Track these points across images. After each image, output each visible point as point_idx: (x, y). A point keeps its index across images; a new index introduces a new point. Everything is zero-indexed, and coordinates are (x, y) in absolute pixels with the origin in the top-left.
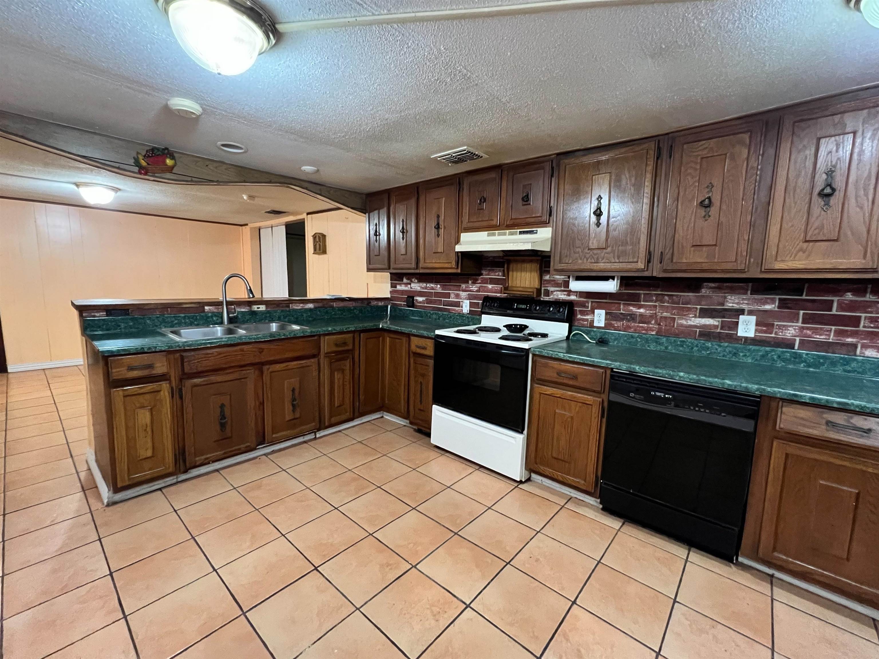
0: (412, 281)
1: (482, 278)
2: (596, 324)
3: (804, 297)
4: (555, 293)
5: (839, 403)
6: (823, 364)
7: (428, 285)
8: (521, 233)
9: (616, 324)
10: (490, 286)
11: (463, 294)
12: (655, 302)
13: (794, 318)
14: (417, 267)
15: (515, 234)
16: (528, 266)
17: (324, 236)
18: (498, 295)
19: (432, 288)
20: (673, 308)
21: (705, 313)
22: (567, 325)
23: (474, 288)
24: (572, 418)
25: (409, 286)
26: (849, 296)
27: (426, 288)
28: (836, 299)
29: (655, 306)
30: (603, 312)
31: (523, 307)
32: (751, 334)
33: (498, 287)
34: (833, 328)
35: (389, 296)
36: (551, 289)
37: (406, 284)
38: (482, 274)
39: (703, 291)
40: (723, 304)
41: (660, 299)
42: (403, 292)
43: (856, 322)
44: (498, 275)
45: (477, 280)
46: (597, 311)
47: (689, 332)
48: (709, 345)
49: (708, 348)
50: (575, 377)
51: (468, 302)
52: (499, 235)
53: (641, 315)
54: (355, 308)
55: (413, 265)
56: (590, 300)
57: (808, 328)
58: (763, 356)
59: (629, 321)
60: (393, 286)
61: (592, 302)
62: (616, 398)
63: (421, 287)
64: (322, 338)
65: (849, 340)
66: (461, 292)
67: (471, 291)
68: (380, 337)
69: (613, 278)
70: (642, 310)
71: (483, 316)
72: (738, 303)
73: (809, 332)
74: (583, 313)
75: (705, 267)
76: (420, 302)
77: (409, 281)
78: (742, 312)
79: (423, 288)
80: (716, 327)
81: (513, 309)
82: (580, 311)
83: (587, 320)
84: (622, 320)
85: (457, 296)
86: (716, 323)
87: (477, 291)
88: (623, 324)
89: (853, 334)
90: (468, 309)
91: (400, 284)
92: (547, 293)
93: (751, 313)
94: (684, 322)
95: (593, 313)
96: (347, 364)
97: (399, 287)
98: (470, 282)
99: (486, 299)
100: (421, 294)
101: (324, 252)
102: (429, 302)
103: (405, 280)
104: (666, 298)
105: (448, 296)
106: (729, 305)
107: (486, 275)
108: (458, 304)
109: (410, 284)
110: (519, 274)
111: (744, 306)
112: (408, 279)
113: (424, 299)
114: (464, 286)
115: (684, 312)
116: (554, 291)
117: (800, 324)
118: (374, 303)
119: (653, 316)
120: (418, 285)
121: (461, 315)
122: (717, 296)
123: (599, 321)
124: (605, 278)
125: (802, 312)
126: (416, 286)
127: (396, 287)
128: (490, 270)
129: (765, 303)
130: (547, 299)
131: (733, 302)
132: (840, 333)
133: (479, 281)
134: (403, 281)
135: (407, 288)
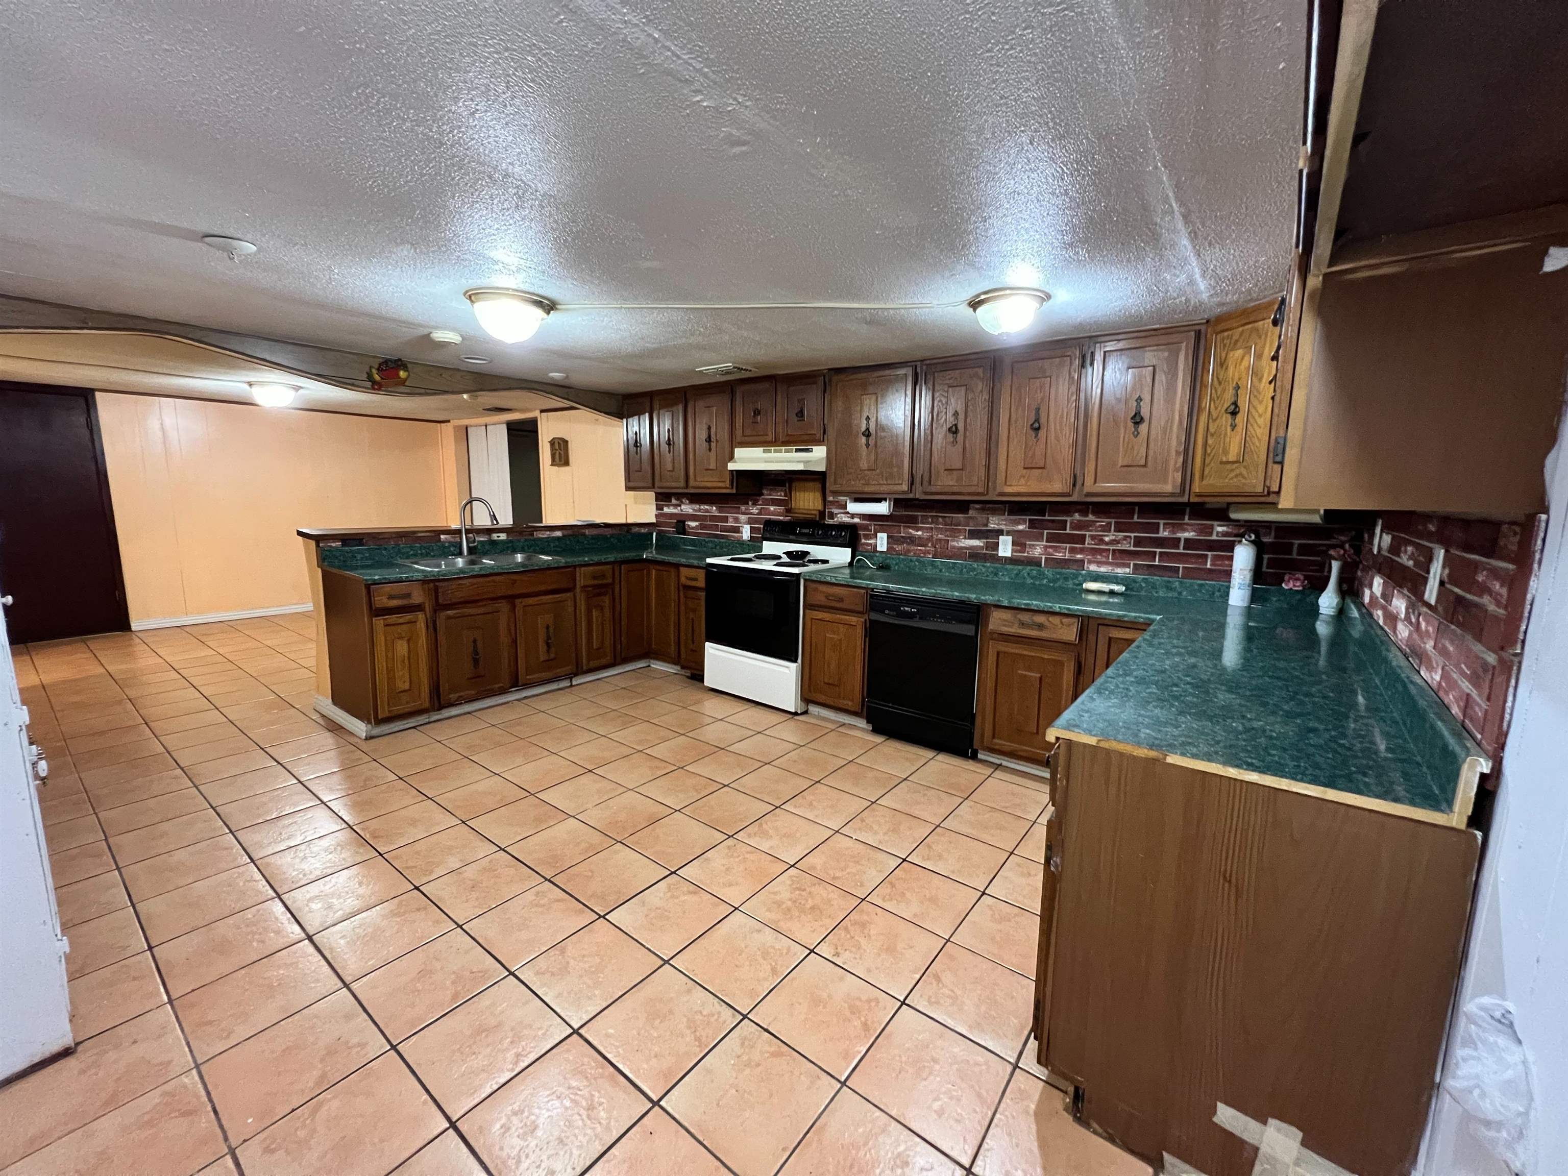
0: (682, 502)
1: (763, 498)
3: (1047, 518)
4: (837, 515)
5: (1025, 604)
6: (1058, 579)
7: (702, 507)
8: (797, 450)
9: (898, 548)
10: (772, 508)
11: (743, 518)
12: (931, 523)
13: (1039, 538)
14: (687, 487)
15: (791, 451)
17: (566, 442)
18: (781, 518)
19: (707, 511)
20: (947, 530)
21: (973, 535)
22: (849, 550)
23: (755, 510)
24: (840, 640)
25: (679, 508)
26: (1077, 516)
27: (700, 510)
28: (1069, 519)
29: (932, 528)
30: (885, 535)
31: (807, 531)
32: (1009, 554)
33: (781, 509)
34: (1068, 545)
35: (654, 520)
36: (836, 511)
37: (676, 506)
38: (763, 494)
39: (971, 512)
40: (986, 525)
41: (935, 520)
42: (671, 515)
43: (1082, 539)
44: (779, 495)
45: (758, 501)
46: (879, 535)
47: (960, 553)
48: (975, 565)
49: (974, 569)
50: (841, 600)
51: (748, 526)
52: (775, 451)
53: (920, 538)
54: (612, 536)
55: (682, 484)
56: (873, 523)
57: (1051, 547)
58: (1017, 575)
60: (659, 508)
61: (874, 525)
62: (875, 616)
63: (694, 510)
64: (578, 569)
65: (1079, 556)
66: (740, 516)
67: (751, 514)
68: (643, 570)
69: (885, 500)
70: (920, 533)
71: (764, 542)
72: (998, 524)
73: (1051, 550)
74: (867, 537)
75: (955, 489)
76: (693, 528)
77: (678, 502)
78: (1000, 532)
79: (696, 511)
80: (982, 548)
81: (795, 534)
82: (864, 535)
83: (871, 544)
84: (903, 543)
85: (736, 520)
86: (982, 544)
87: (758, 514)
88: (904, 548)
89: (1081, 551)
90: (749, 534)
91: (668, 506)
92: (832, 516)
93: (1008, 533)
94: (955, 544)
95: (876, 537)
96: (607, 600)
97: (666, 510)
98: (750, 503)
99: (768, 523)
100: (693, 518)
101: (567, 463)
102: (702, 527)
103: (674, 501)
104: (941, 520)
105: (726, 519)
106: (992, 526)
107: (767, 495)
108: (737, 530)
109: (680, 506)
110: (802, 494)
111: (1003, 527)
112: (677, 499)
113: (697, 524)
114: (743, 508)
115: (955, 534)
117: (1044, 543)
118: (636, 529)
119: (930, 539)
120: (690, 506)
121: (741, 543)
122: (981, 517)
123: (882, 545)
124: (879, 500)
125: (1046, 532)
126: (687, 508)
127: (662, 509)
128: (771, 490)
129: (1019, 523)
130: (831, 522)
131: (994, 523)
132: (1072, 550)
133: (760, 502)
134: (671, 501)
135: (675, 511)
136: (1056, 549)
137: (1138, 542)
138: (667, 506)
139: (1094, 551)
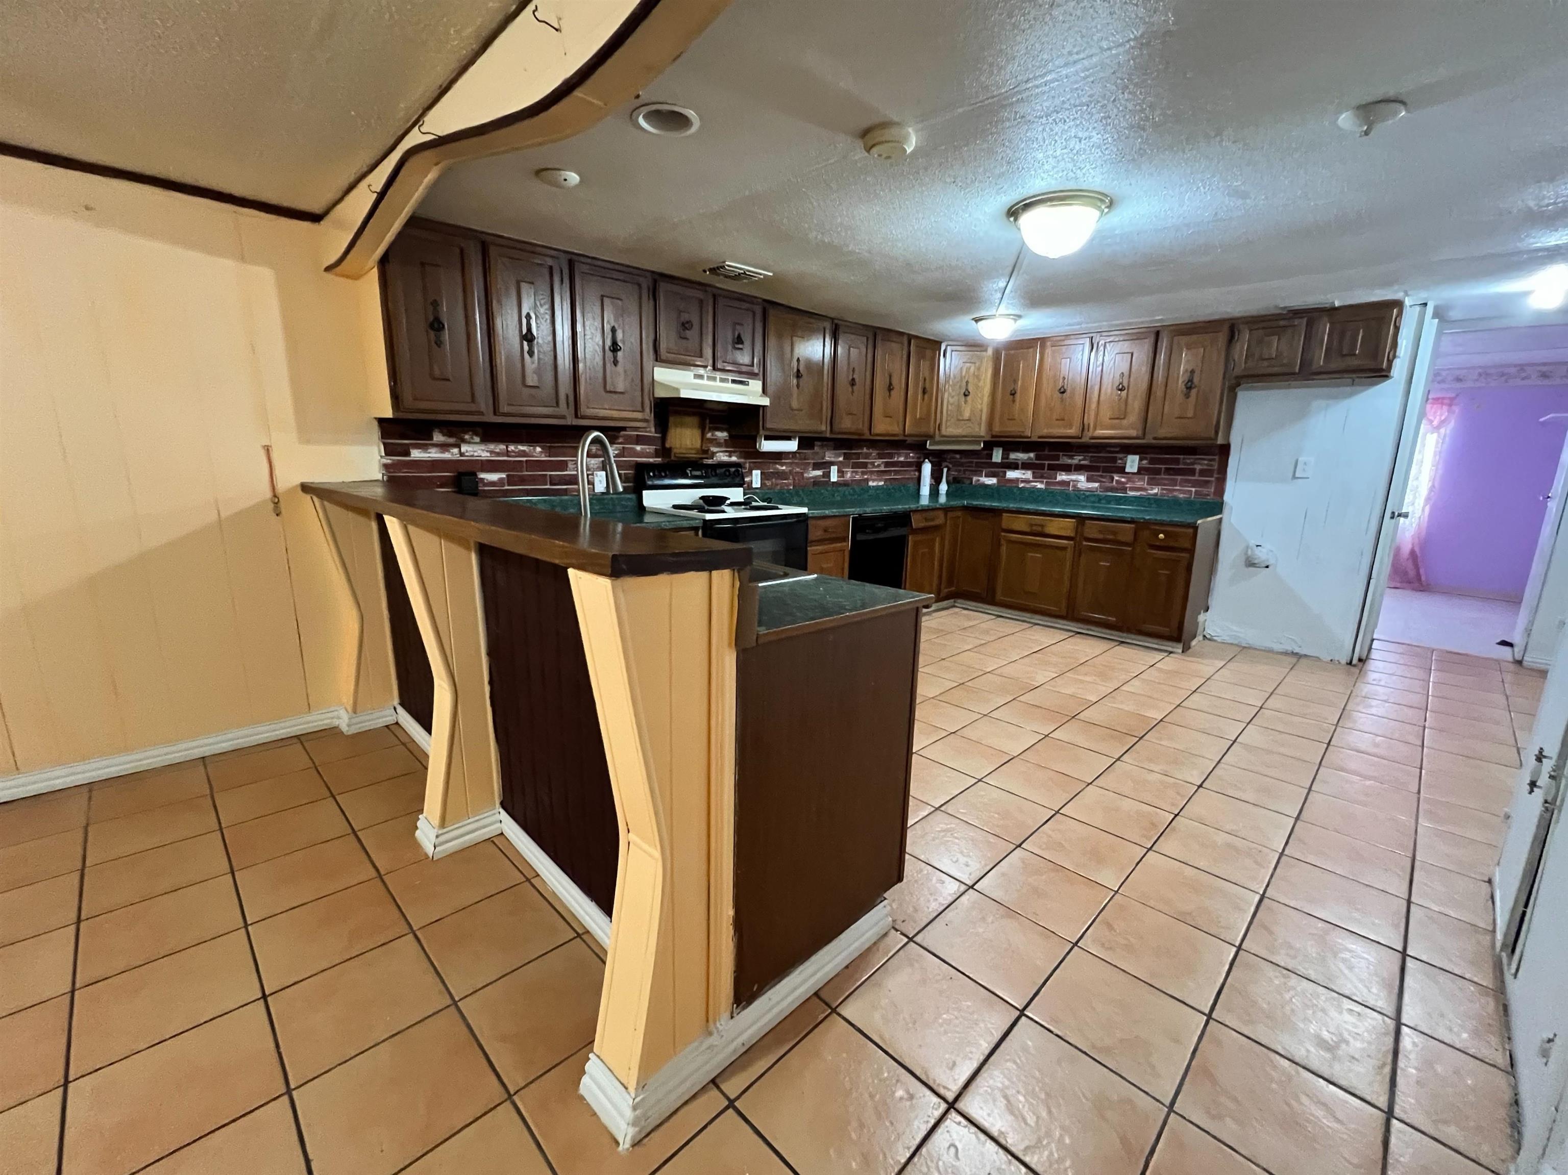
0: (464, 441)
1: (625, 435)
2: (754, 486)
3: (851, 450)
4: (718, 454)
7: (512, 448)
8: (734, 381)
9: (768, 483)
10: (638, 448)
13: (849, 466)
16: (689, 420)
18: (651, 460)
19: (524, 454)
20: (801, 464)
21: (816, 466)
25: (456, 450)
27: (507, 453)
28: (860, 451)
29: (791, 463)
30: (759, 472)
32: (836, 479)
33: (650, 449)
34: (861, 470)
37: (444, 447)
39: (816, 448)
40: (823, 458)
41: (794, 456)
42: (435, 464)
43: (867, 465)
45: (617, 437)
46: (754, 472)
47: (808, 483)
51: (603, 474)
53: (784, 472)
56: (748, 461)
57: (854, 472)
59: (776, 479)
60: (395, 451)
61: (750, 462)
63: (492, 452)
65: (866, 477)
70: (784, 468)
71: (644, 492)
73: (854, 474)
74: (745, 475)
76: (492, 484)
77: (452, 440)
78: (833, 463)
79: (498, 454)
80: (823, 476)
83: (747, 482)
84: (771, 478)
86: (823, 473)
88: (772, 483)
91: (424, 447)
92: (711, 455)
93: (835, 464)
94: (807, 475)
95: (751, 474)
97: (416, 454)
100: (491, 466)
102: (515, 480)
103: (438, 437)
106: (826, 458)
109: (458, 447)
110: (678, 430)
111: (832, 459)
112: (448, 434)
113: (503, 475)
114: (593, 448)
115: (807, 466)
116: (717, 452)
117: (851, 469)
119: (791, 473)
120: (483, 447)
122: (821, 452)
123: (756, 482)
125: (851, 461)
126: (477, 451)
127: (407, 454)
129: (839, 456)
131: (829, 456)
132: (863, 473)
133: (620, 440)
134: (431, 439)
135: (446, 456)
136: (856, 473)
137: (887, 464)
138: (417, 447)
139: (872, 472)
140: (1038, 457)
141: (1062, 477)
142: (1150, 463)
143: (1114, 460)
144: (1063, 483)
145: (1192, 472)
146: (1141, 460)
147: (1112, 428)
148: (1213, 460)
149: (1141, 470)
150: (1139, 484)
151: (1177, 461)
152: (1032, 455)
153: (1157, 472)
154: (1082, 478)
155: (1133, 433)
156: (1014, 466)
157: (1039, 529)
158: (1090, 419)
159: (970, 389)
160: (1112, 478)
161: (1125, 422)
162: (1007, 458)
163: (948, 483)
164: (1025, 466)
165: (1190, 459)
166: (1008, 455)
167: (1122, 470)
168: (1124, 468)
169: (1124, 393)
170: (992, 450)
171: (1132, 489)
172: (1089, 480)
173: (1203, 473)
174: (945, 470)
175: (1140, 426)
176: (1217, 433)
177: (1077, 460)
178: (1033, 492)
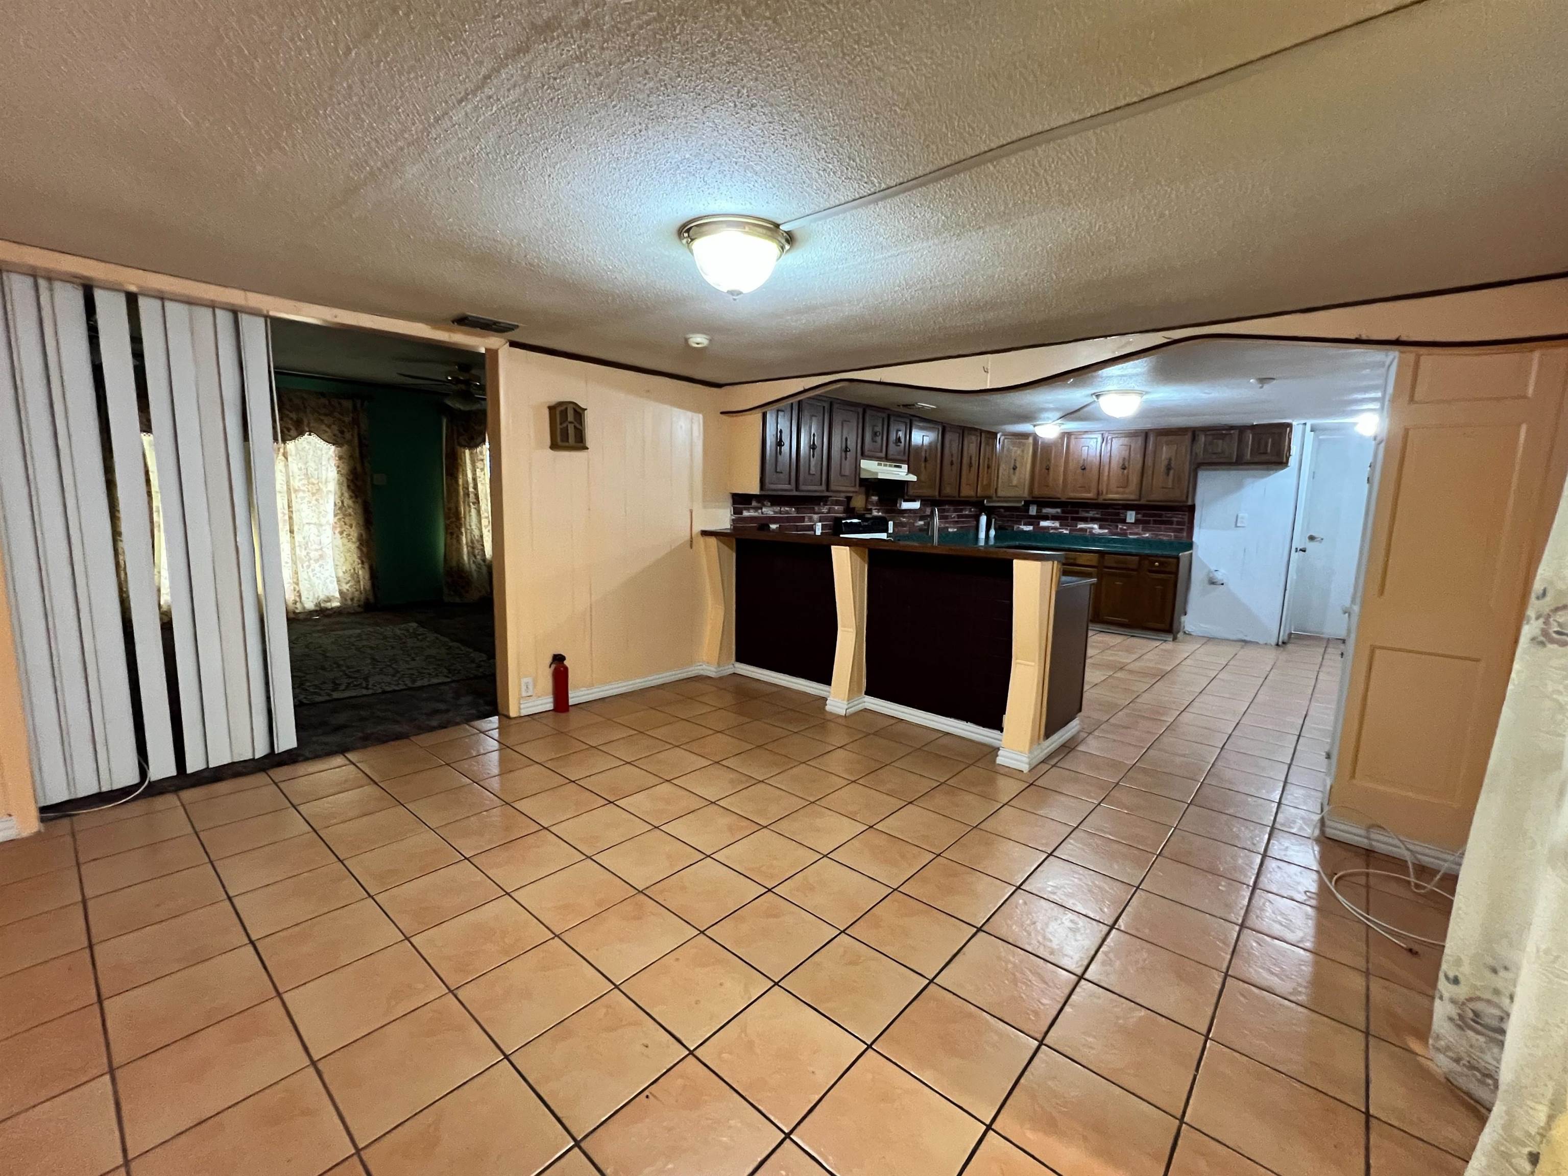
0: (764, 505)
2: (890, 532)
4: (873, 511)
7: (782, 509)
9: (896, 530)
10: (836, 508)
11: (816, 517)
18: (842, 515)
19: (787, 512)
21: (921, 518)
23: (825, 510)
25: (760, 511)
27: (780, 512)
30: (894, 522)
33: (841, 508)
37: (756, 509)
39: (929, 506)
42: (752, 519)
45: (827, 502)
51: (820, 524)
56: (887, 515)
59: (900, 527)
60: (737, 511)
61: (890, 516)
66: (814, 515)
67: (823, 513)
70: (905, 520)
77: (759, 505)
79: (775, 513)
85: (811, 519)
87: (827, 513)
88: (898, 530)
90: (820, 531)
91: (748, 509)
95: (889, 524)
97: (746, 514)
98: (822, 504)
99: (836, 520)
100: (774, 520)
102: (782, 528)
103: (754, 504)
105: (804, 519)
108: (812, 528)
109: (761, 509)
112: (758, 502)
113: (778, 526)
114: (816, 508)
120: (771, 509)
126: (769, 511)
127: (741, 513)
132: (945, 523)
133: (829, 503)
134: (751, 504)
135: (756, 514)
136: (942, 522)
137: (959, 516)
139: (950, 522)
140: (1063, 512)
141: (1081, 526)
142: (1143, 516)
143: (1118, 514)
144: (1081, 530)
145: (1171, 523)
146: (1136, 514)
147: (1117, 493)
148: (1185, 515)
149: (1137, 521)
150: (1136, 530)
151: (1160, 516)
152: (1059, 510)
153: (1148, 522)
154: (1096, 526)
155: (1132, 497)
156: (1046, 518)
157: (1072, 561)
158: (1103, 487)
159: (1018, 465)
160: (1117, 526)
161: (1127, 490)
162: (1041, 512)
163: (995, 529)
164: (1054, 518)
165: (1169, 514)
166: (1041, 510)
167: (1124, 521)
168: (1125, 519)
169: (1126, 471)
170: (1029, 507)
171: (1131, 534)
172: (1100, 528)
173: (1178, 523)
174: (993, 520)
175: (1138, 493)
176: (1187, 497)
177: (1091, 514)
178: (1060, 536)
